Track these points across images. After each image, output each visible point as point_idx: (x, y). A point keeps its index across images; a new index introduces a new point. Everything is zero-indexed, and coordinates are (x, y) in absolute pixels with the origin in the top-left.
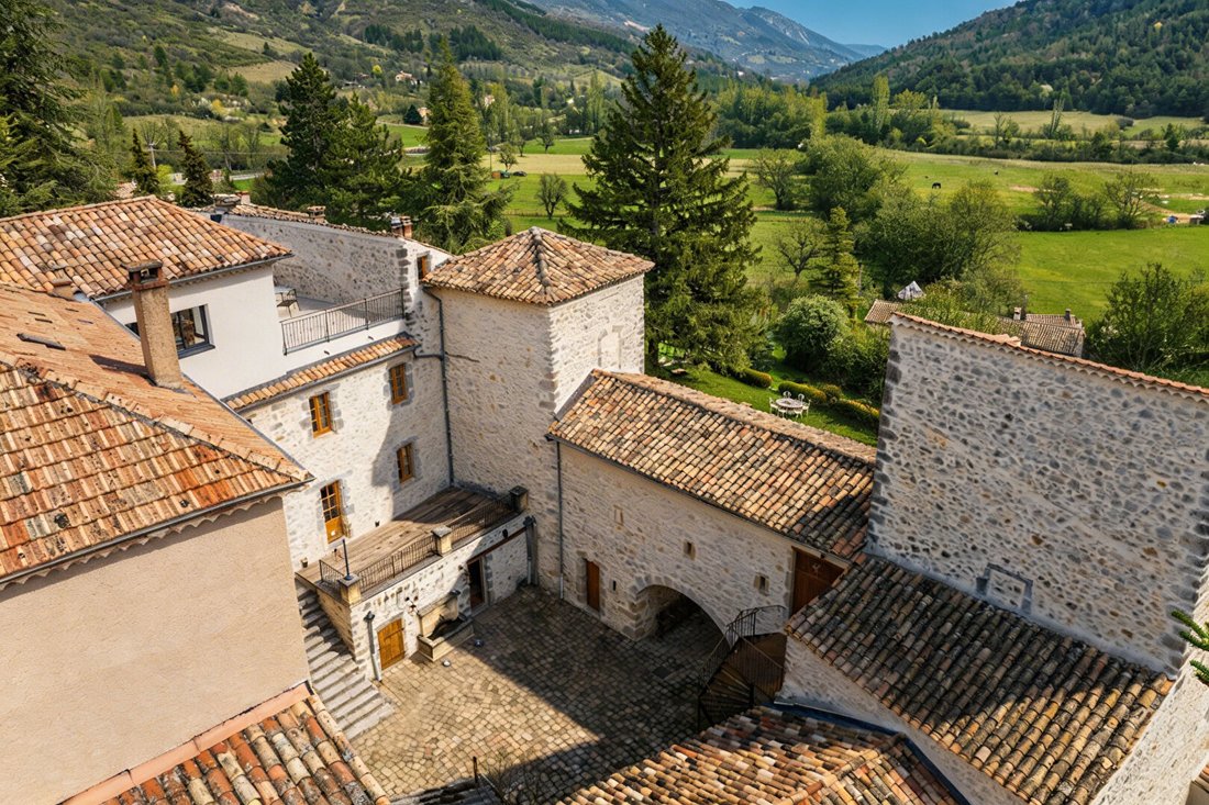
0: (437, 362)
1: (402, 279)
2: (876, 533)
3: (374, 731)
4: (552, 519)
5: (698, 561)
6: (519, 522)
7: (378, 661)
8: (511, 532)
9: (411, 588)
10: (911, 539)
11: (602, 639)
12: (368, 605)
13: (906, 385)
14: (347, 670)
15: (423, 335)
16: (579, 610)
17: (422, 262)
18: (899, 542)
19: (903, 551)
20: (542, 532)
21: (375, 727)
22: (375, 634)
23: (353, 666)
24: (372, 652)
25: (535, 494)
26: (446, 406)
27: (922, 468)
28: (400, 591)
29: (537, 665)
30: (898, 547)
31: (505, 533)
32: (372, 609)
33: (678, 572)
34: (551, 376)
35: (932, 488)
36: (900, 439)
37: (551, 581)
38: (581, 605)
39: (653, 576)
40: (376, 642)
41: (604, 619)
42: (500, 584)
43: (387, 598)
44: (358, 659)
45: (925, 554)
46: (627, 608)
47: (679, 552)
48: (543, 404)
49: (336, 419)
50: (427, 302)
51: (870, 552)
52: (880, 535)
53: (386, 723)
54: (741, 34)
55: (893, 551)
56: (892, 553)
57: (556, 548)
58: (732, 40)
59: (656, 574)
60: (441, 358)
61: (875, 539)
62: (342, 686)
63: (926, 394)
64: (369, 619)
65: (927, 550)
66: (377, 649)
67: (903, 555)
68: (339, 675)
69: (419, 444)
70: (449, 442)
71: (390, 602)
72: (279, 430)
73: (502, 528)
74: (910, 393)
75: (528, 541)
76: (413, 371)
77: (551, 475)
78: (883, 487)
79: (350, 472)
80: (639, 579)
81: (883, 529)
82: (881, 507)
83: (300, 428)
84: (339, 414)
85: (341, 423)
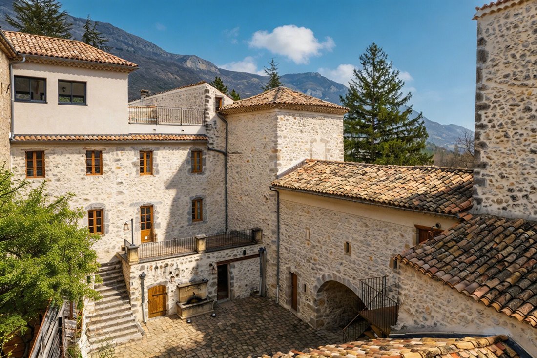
0: (222, 157)
1: (206, 105)
2: (480, 196)
3: (124, 346)
4: (274, 247)
5: (353, 257)
6: (256, 249)
7: (146, 310)
8: (249, 253)
9: (175, 267)
10: (510, 190)
11: (295, 326)
12: (142, 268)
13: (493, 60)
14: (123, 307)
15: (215, 139)
16: (285, 309)
17: (219, 100)
18: (500, 196)
19: (504, 205)
20: (268, 257)
21: (125, 344)
22: (146, 290)
23: (128, 306)
24: (143, 301)
25: (267, 232)
26: (226, 183)
27: (513, 122)
28: (167, 265)
29: (245, 331)
30: (499, 202)
31: (244, 252)
32: (145, 271)
33: (342, 268)
34: (276, 151)
35: (524, 137)
36: (492, 105)
37: (272, 292)
38: (287, 307)
39: (326, 274)
40: (146, 295)
41: (299, 315)
42: (239, 286)
43: (156, 268)
44: (132, 303)
45: (525, 201)
46: (312, 304)
47: (341, 251)
48: (271, 170)
49: (154, 168)
50: (219, 122)
51: (476, 212)
52: (483, 197)
53: (134, 343)
54: (444, 135)
55: (495, 207)
56: (494, 209)
57: (276, 268)
58: (440, 138)
59: (329, 273)
60: (225, 154)
61: (479, 201)
62: (116, 315)
63: (510, 59)
64: (142, 277)
65: (526, 196)
66: (146, 301)
67: (504, 208)
68: (117, 309)
69: (208, 201)
70: (226, 206)
71: (159, 270)
72: (119, 163)
73: (243, 248)
74: (496, 65)
75: (261, 264)
76: (207, 156)
77: (274, 216)
78: (482, 152)
79: (161, 203)
80: (318, 279)
81: (485, 190)
82: (482, 172)
83: (132, 165)
84: (157, 165)
85: (158, 172)
